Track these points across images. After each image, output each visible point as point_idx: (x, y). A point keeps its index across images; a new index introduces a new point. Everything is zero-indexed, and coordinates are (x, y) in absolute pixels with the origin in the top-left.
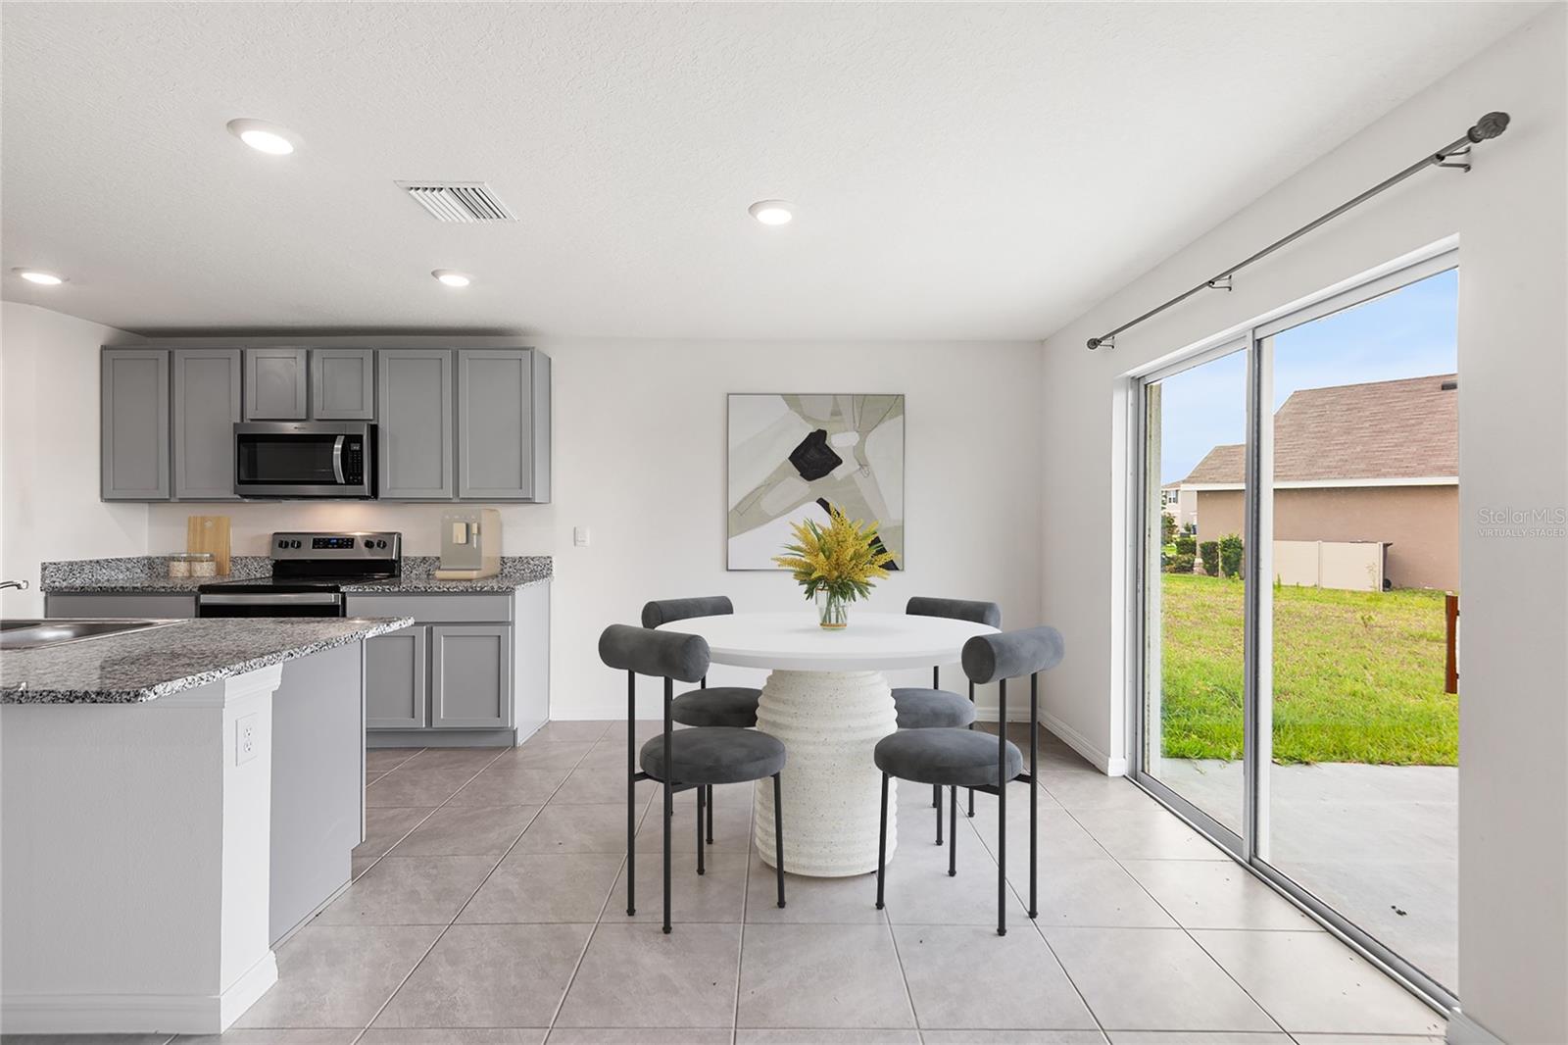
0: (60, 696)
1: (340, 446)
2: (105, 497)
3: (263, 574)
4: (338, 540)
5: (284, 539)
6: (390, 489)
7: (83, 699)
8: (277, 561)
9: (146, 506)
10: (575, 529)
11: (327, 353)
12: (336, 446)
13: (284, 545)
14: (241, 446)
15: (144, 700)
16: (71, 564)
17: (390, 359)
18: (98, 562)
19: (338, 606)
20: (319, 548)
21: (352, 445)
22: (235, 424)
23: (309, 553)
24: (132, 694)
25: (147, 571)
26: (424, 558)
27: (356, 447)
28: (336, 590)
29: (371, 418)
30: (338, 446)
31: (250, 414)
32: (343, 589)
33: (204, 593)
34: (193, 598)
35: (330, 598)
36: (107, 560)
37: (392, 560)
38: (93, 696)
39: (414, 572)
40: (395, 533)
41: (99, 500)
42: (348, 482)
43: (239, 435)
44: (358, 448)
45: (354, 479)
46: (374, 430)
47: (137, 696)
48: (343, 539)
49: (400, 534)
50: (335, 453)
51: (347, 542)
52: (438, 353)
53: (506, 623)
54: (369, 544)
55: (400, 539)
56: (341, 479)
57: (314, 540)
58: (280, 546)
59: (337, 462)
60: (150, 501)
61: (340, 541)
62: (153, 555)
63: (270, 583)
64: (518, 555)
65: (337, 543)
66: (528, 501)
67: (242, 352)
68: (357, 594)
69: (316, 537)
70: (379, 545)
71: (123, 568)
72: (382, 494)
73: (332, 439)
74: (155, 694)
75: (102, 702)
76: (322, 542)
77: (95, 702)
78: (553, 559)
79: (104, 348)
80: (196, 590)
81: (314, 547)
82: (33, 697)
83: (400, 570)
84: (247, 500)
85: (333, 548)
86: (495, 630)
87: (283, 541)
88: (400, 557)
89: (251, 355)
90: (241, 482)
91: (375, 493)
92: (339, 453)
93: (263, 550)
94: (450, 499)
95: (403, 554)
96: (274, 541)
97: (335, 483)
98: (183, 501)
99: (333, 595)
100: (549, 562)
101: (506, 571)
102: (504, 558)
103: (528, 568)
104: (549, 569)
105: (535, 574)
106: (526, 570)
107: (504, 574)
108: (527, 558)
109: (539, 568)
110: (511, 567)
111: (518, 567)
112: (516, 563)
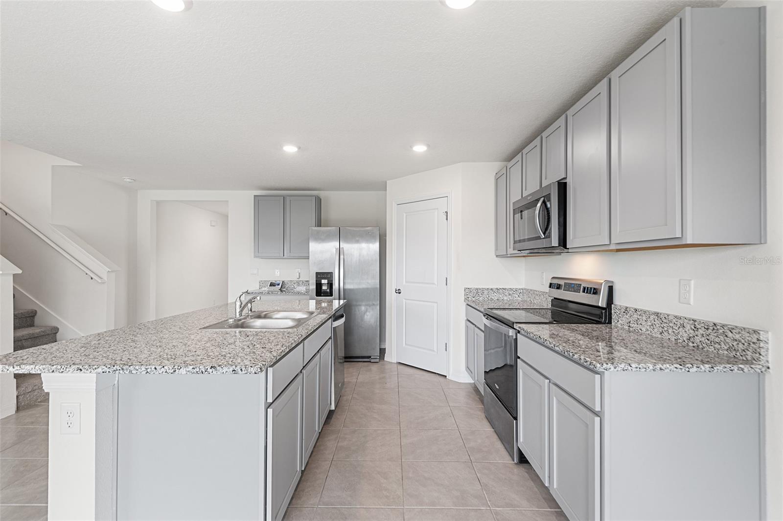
5: (554, 281)
8: (552, 297)
25: (521, 296)
26: (626, 309)
36: (497, 289)
37: (601, 308)
39: (620, 321)
41: (495, 256)
51: (578, 288)
57: (565, 283)
61: (575, 286)
64: (711, 320)
71: (507, 294)
76: (568, 285)
78: (762, 338)
81: (564, 290)
83: (609, 317)
100: (755, 341)
101: (698, 339)
102: (695, 321)
103: (726, 343)
104: (755, 352)
105: (734, 353)
106: (723, 345)
107: (695, 345)
108: (723, 326)
109: (741, 346)
110: (703, 335)
111: (712, 337)
112: (710, 331)
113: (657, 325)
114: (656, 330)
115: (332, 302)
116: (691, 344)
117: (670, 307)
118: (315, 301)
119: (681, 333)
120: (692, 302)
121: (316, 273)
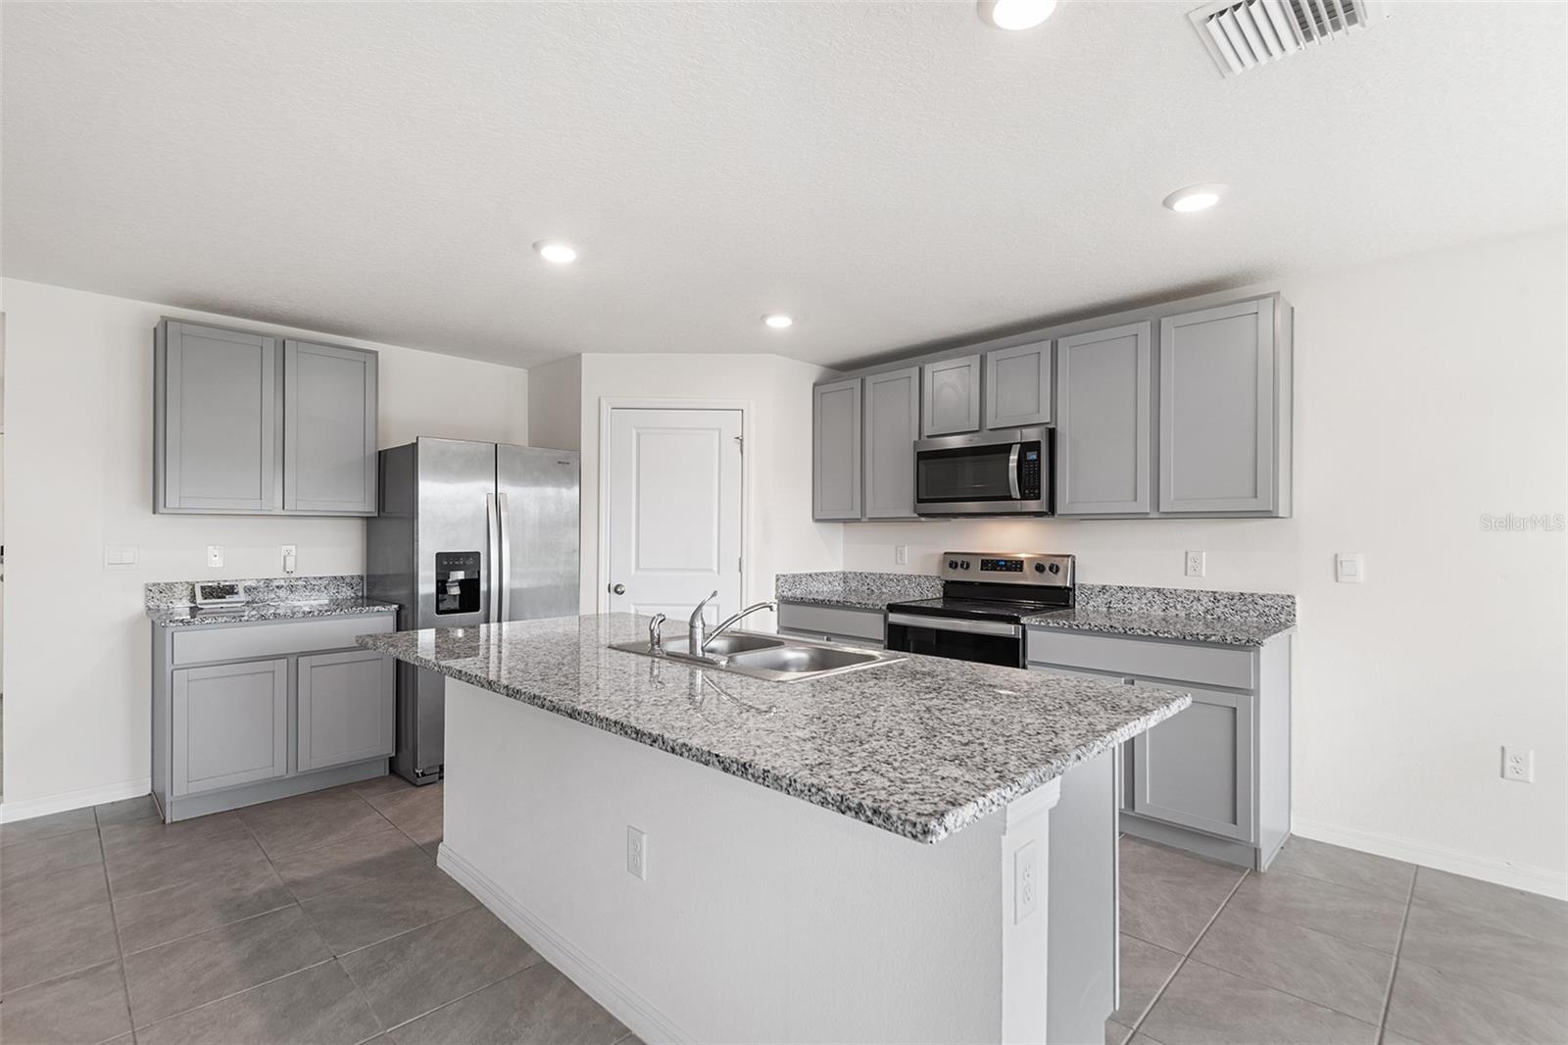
0: (830, 799)
1: (1016, 457)
2: (816, 517)
3: (933, 594)
4: (1006, 561)
5: (954, 558)
6: (1069, 503)
7: (856, 813)
8: (947, 582)
9: (841, 526)
10: (1336, 555)
11: (1002, 354)
12: (1011, 457)
13: (953, 565)
14: (920, 463)
15: (934, 841)
16: (794, 576)
17: (1070, 347)
18: (810, 575)
19: (1019, 639)
20: (987, 570)
21: (1028, 454)
22: (915, 442)
23: (977, 575)
24: (919, 828)
25: (842, 585)
26: (1104, 587)
27: (1032, 456)
28: (1016, 621)
29: (1048, 421)
30: (1014, 457)
31: (927, 431)
32: (1024, 620)
33: (891, 611)
34: (882, 616)
35: (1007, 630)
36: (816, 574)
37: (1066, 588)
38: (869, 813)
39: (1091, 603)
40: (1069, 556)
41: (811, 520)
42: (1024, 497)
43: (918, 453)
44: (1035, 457)
45: (1030, 493)
46: (1052, 434)
47: (926, 832)
48: (1011, 561)
49: (1074, 557)
50: (1010, 465)
51: (1016, 565)
52: (1132, 329)
53: (1247, 692)
54: (1040, 568)
55: (1074, 562)
56: (1016, 493)
57: (982, 561)
58: (951, 566)
59: (1013, 475)
60: (845, 521)
61: (1009, 564)
62: (847, 571)
63: (939, 605)
64: (1237, 590)
65: (1005, 565)
66: (1269, 514)
67: (920, 369)
68: (1038, 628)
69: (984, 558)
70: (1051, 569)
71: (826, 581)
72: (1060, 509)
73: (1006, 449)
74: (946, 829)
75: (879, 826)
76: (991, 563)
77: (870, 822)
78: (1297, 600)
79: (815, 385)
80: (884, 608)
81: (982, 569)
82: (802, 791)
83: (1075, 600)
84: (923, 519)
85: (1001, 570)
86: (1231, 699)
87: (953, 561)
88: (1074, 585)
89: (929, 369)
90: (920, 501)
91: (1052, 509)
92: (1015, 464)
93: (933, 570)
94: (1147, 513)
95: (1077, 581)
96: (944, 561)
97: (1010, 498)
98: (872, 520)
99: (1013, 627)
100: (1289, 604)
101: (1218, 611)
102: (1215, 593)
103: (1254, 610)
104: (1289, 614)
105: (1265, 619)
106: (1252, 612)
107: (1215, 616)
108: (1252, 595)
109: (1273, 610)
110: (1226, 606)
111: (1238, 606)
112: (1235, 601)
113: (1158, 602)
114: (1156, 607)
115: (479, 627)
116: (1209, 617)
117: (1174, 580)
118: (434, 630)
119: (1195, 607)
120: (1204, 574)
121: (439, 556)
